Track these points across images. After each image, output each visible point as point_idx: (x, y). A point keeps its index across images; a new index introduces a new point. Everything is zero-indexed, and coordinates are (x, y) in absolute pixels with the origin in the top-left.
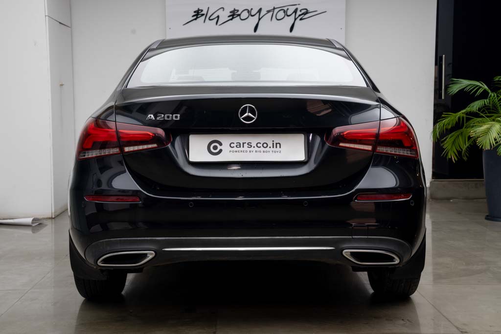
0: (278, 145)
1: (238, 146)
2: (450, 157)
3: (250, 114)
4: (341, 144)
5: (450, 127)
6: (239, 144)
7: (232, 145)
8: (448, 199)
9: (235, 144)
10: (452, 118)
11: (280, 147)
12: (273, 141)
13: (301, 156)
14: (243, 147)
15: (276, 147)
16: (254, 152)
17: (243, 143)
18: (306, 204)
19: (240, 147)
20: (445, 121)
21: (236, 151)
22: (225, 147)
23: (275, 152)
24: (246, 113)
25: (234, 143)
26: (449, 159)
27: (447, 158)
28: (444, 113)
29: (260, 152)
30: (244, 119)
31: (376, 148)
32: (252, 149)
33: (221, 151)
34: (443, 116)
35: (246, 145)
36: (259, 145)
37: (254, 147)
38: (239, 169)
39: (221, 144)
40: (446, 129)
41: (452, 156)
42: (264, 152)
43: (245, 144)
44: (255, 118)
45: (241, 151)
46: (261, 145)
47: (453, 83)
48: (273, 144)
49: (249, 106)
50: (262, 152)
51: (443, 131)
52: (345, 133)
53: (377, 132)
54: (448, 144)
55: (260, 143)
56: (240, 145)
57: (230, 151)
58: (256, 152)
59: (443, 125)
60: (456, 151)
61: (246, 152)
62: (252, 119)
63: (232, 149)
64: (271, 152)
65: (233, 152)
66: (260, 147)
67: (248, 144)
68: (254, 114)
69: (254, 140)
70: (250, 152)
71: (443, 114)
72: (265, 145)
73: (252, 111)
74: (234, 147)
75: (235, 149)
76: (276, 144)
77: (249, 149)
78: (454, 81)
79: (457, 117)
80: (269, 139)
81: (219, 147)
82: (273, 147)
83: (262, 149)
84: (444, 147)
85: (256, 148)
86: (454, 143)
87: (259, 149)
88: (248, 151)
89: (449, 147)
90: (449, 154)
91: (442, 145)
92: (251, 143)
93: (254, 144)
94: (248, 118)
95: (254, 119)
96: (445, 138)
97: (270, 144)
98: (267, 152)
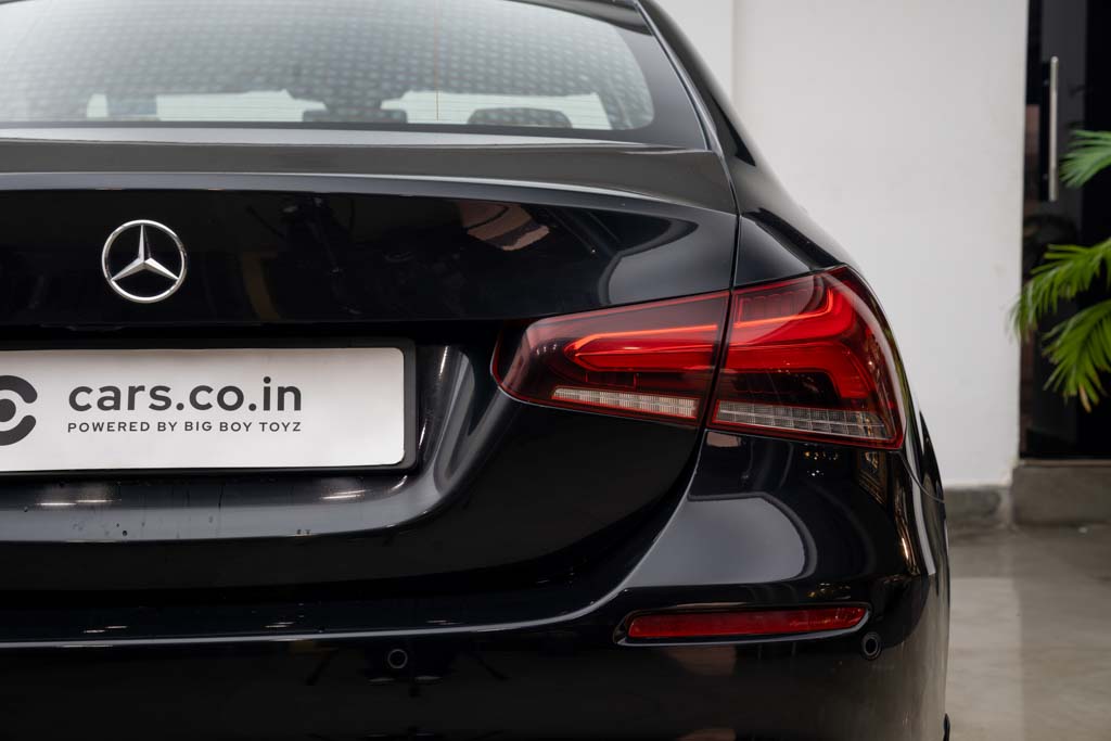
0: (289, 398)
1: (109, 403)
2: (1073, 392)
3: (152, 262)
4: (563, 393)
5: (1071, 292)
6: (111, 394)
7: (81, 399)
8: (1073, 524)
9: (96, 395)
10: (1081, 263)
11: (297, 407)
12: (267, 380)
13: (387, 446)
14: (131, 406)
15: (281, 407)
16: (180, 427)
17: (133, 391)
18: (397, 659)
19: (117, 407)
20: (1057, 274)
21: (98, 427)
22: (50, 408)
23: (275, 427)
24: (135, 256)
25: (88, 390)
26: (1071, 398)
27: (1065, 394)
28: (1051, 247)
29: (207, 427)
30: (128, 283)
31: (715, 408)
32: (170, 415)
33: (28, 424)
34: (1048, 256)
35: (143, 399)
36: (202, 398)
37: (180, 407)
38: (101, 506)
39: (29, 394)
40: (1059, 299)
41: (1082, 389)
42: (223, 427)
43: (138, 395)
44: (179, 279)
45: (122, 426)
46: (212, 398)
47: (1077, 148)
48: (267, 391)
49: (147, 227)
50: (215, 427)
51: (1050, 308)
52: (578, 345)
53: (717, 338)
54: (1066, 348)
55: (209, 390)
56: (117, 399)
57: (71, 427)
58: (188, 426)
59: (1046, 286)
60: (1093, 374)
61: (145, 426)
62: (162, 283)
63: (79, 417)
64: (256, 427)
65: (84, 427)
66: (208, 406)
67: (153, 394)
68: (172, 263)
69: (180, 373)
70: (161, 427)
71: (1046, 250)
72: (231, 400)
73: (161, 248)
74: (88, 407)
75: (94, 415)
76: (282, 391)
77: (155, 417)
78: (1084, 138)
79: (1098, 258)
80: (247, 370)
81: (23, 409)
82: (267, 407)
83: (216, 415)
84: (1054, 359)
85: (190, 413)
86: (1086, 343)
87: (201, 416)
88: (154, 426)
89: (1072, 359)
90: (1071, 383)
91: (1046, 351)
92: (167, 389)
93: (179, 394)
94: (145, 282)
95: (172, 282)
96: (1055, 330)
97: (254, 395)
98: (236, 427)
